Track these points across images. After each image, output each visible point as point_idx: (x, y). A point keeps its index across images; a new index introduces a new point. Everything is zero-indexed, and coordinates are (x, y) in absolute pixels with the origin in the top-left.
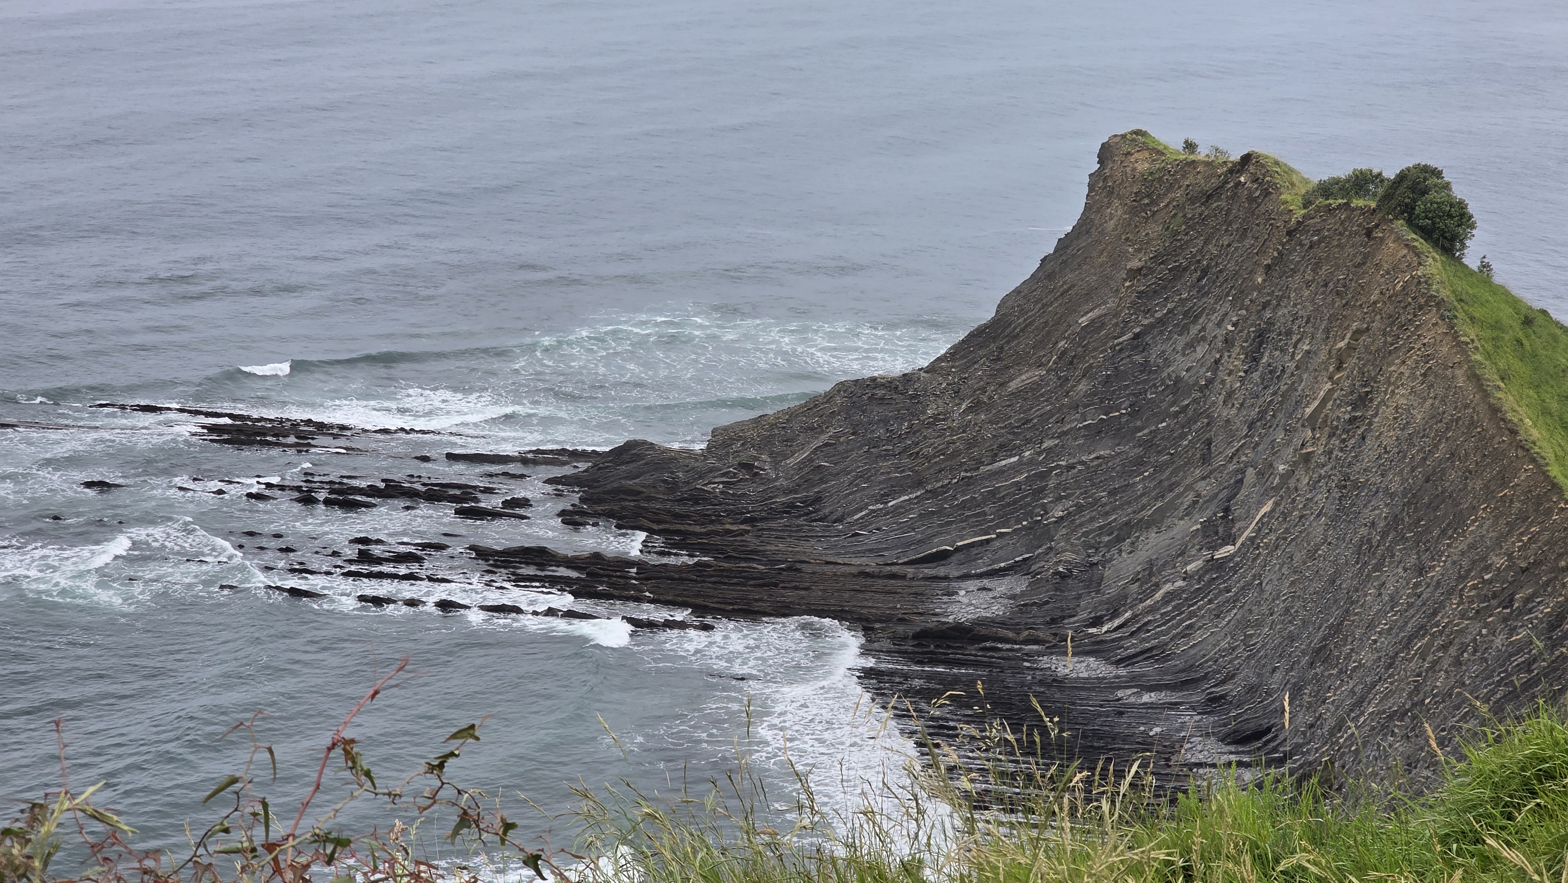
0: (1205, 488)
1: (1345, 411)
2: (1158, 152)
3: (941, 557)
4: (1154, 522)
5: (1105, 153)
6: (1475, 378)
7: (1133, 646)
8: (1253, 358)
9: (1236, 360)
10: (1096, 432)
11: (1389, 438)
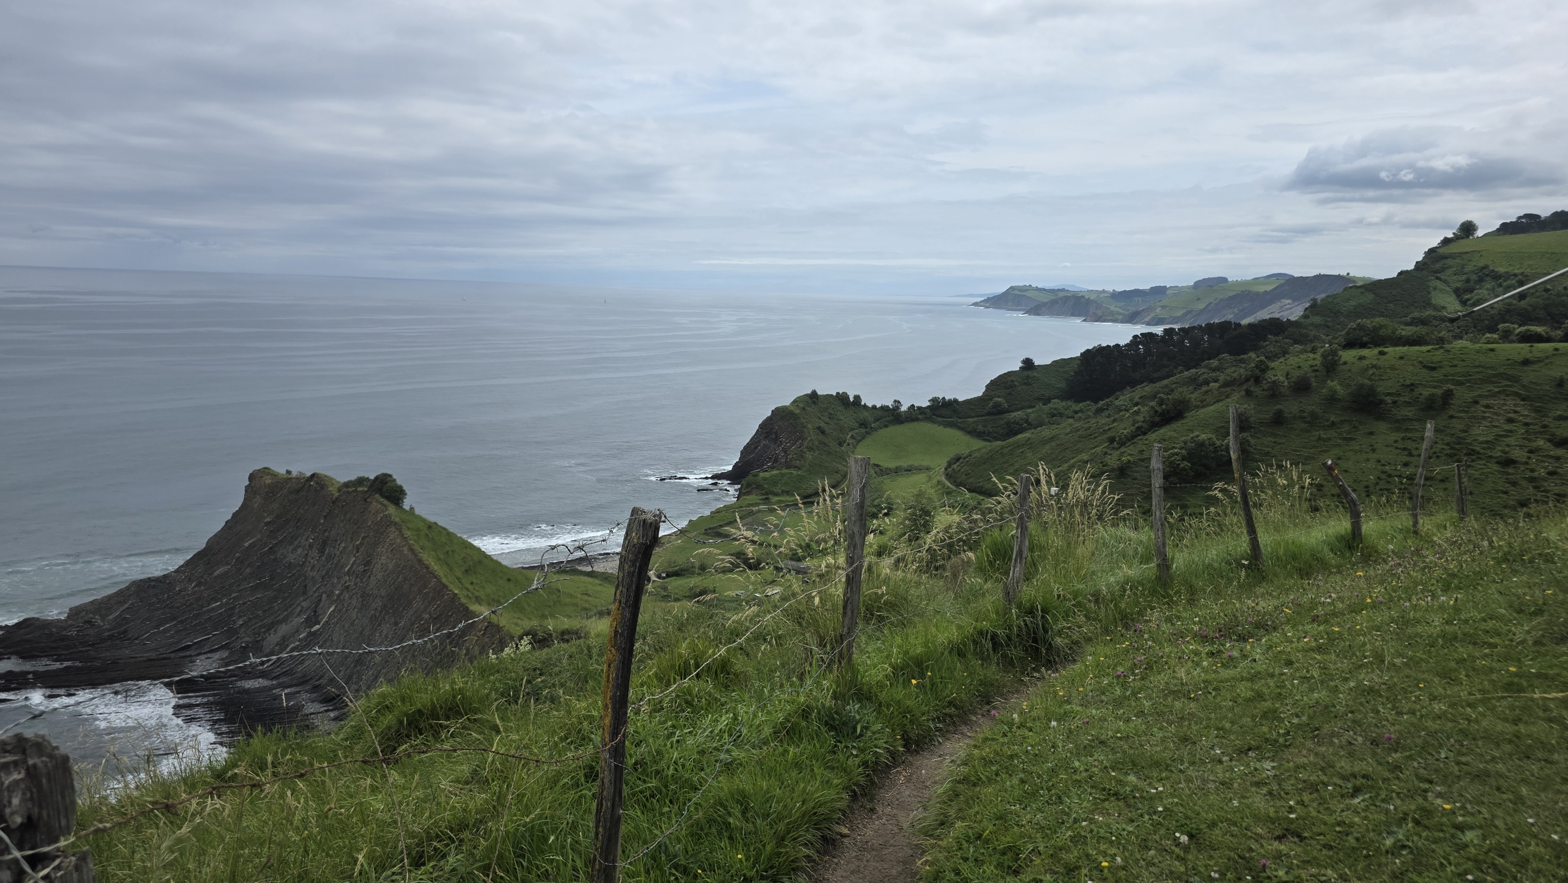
0: (304, 604)
1: (361, 568)
2: (274, 475)
3: (188, 647)
4: (285, 620)
5: (252, 477)
6: (411, 550)
7: (278, 671)
8: (322, 552)
9: (315, 553)
10: (255, 588)
11: (380, 576)
